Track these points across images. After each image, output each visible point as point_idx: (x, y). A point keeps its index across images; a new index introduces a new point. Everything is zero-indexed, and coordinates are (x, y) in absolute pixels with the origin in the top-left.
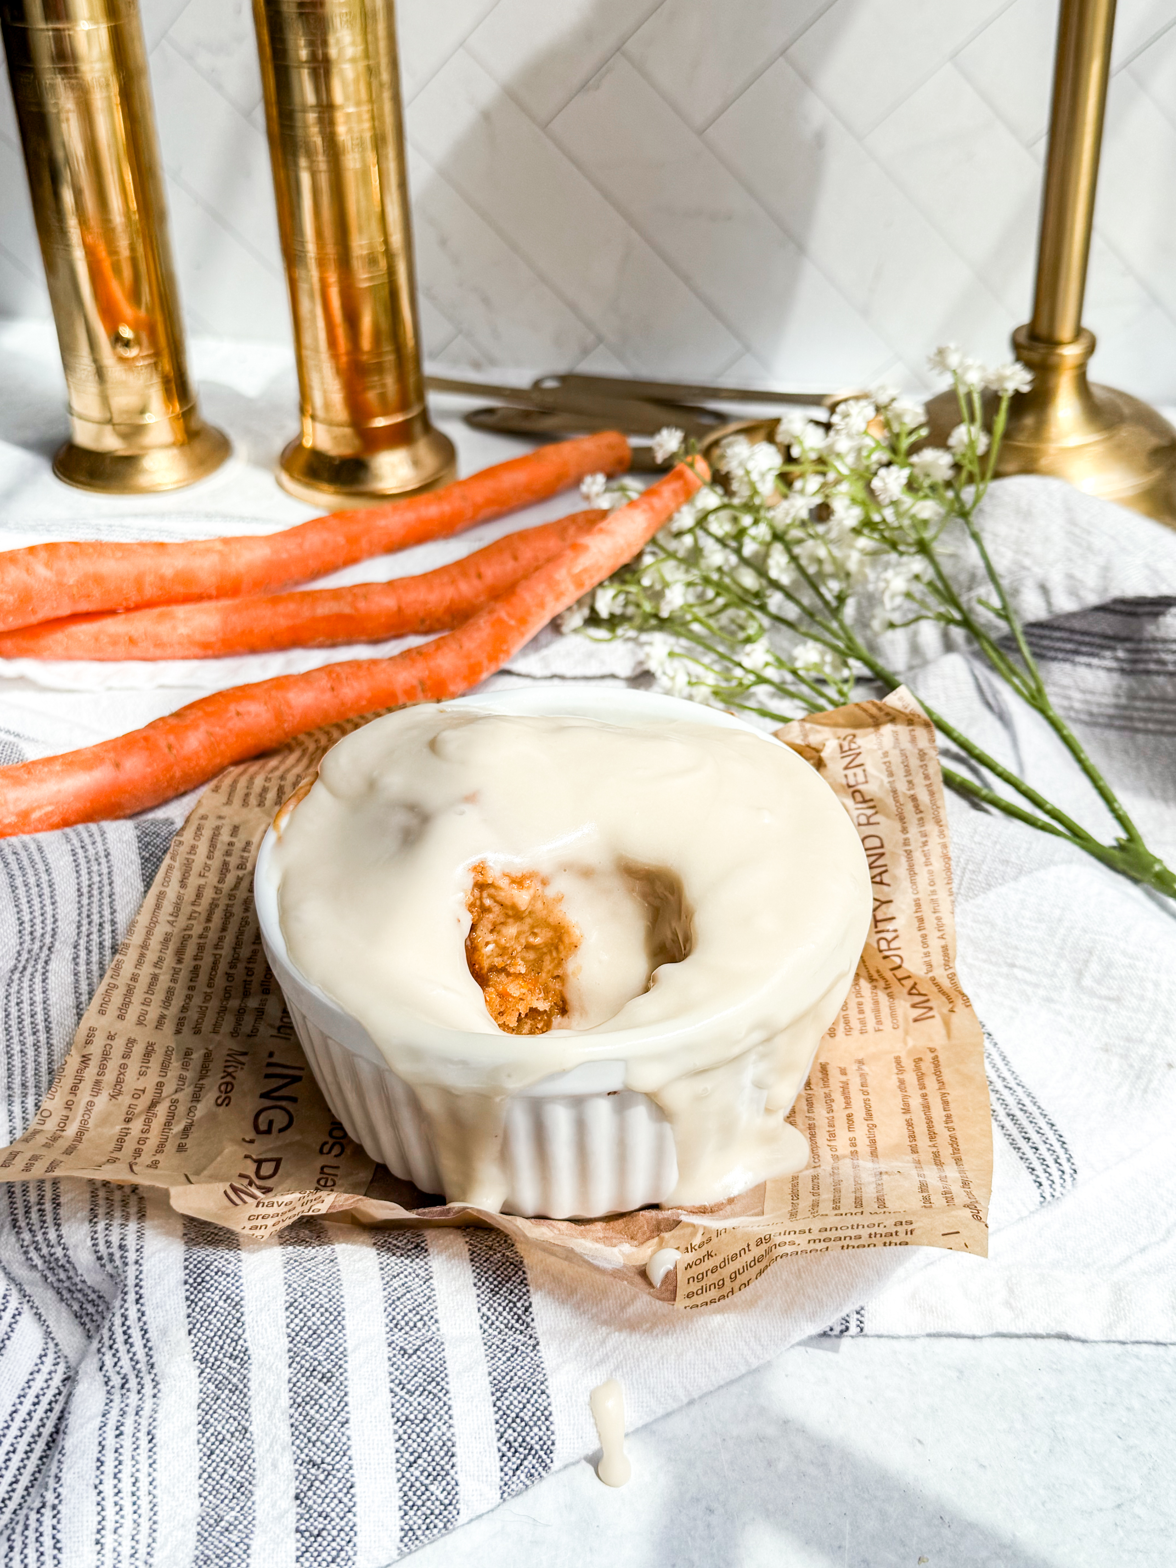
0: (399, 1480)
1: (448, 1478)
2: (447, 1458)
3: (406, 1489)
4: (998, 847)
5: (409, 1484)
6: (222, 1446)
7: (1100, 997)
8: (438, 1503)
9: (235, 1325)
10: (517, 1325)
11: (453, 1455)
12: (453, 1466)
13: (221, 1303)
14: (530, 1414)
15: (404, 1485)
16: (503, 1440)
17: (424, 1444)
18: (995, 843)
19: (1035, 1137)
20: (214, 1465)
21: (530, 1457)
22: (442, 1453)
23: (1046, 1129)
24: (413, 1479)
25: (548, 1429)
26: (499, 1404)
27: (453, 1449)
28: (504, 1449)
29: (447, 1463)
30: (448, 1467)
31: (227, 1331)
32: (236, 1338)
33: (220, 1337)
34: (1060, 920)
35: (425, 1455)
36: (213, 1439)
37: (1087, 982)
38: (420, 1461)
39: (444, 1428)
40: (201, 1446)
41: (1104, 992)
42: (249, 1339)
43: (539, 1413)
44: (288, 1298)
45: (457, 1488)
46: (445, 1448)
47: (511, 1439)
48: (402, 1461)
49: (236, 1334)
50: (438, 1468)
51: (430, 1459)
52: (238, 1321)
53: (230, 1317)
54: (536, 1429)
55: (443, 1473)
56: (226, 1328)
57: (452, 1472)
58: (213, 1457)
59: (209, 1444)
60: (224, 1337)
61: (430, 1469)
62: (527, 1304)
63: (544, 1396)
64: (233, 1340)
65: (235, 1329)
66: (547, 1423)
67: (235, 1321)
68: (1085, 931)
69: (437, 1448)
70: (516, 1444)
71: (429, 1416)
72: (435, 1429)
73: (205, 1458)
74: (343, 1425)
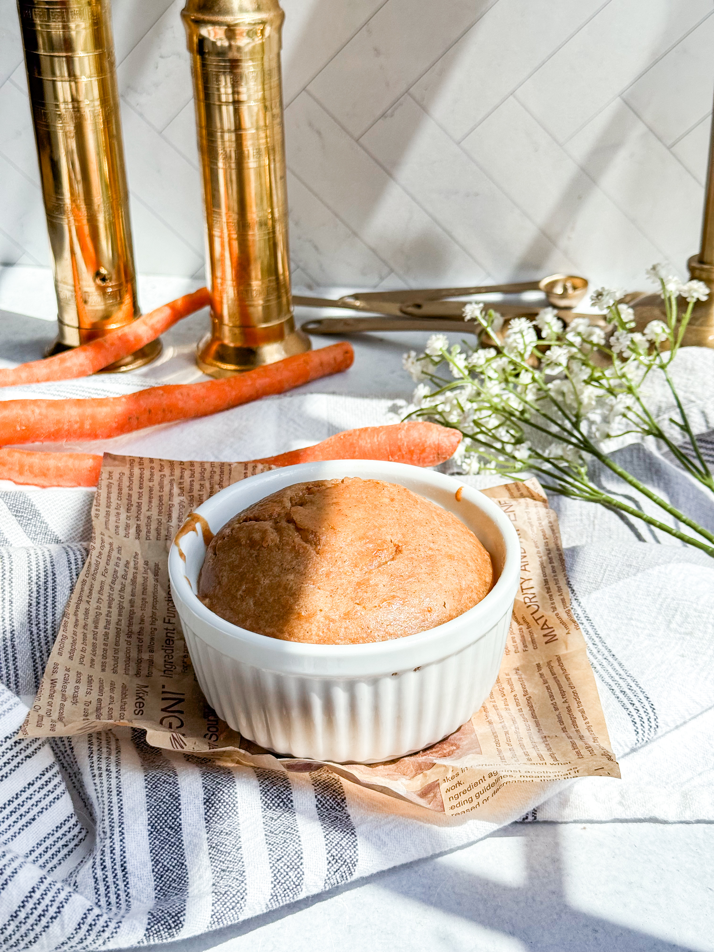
0: (271, 867)
1: (299, 870)
2: (298, 860)
3: (275, 872)
4: (626, 557)
5: (277, 870)
6: (167, 873)
7: (680, 633)
8: (292, 883)
9: (175, 810)
10: (337, 808)
11: (301, 858)
12: (301, 864)
13: (167, 797)
14: (345, 843)
15: (274, 870)
16: (330, 854)
17: (285, 852)
18: (624, 555)
19: (637, 704)
20: (163, 883)
21: (344, 866)
22: (295, 857)
23: (644, 700)
24: (279, 868)
25: (355, 852)
26: (327, 837)
27: (302, 855)
28: (331, 859)
29: (298, 862)
30: (299, 864)
31: (170, 813)
32: (175, 817)
33: (166, 815)
34: (659, 594)
35: (286, 857)
36: (161, 870)
37: (673, 626)
38: (283, 859)
39: (296, 846)
40: (155, 873)
41: (683, 630)
42: (182, 819)
43: (350, 843)
44: (205, 796)
45: (303, 876)
46: (297, 855)
47: (334, 854)
48: (273, 859)
49: (175, 814)
50: (293, 864)
51: (288, 859)
52: (177, 808)
53: (172, 805)
54: (348, 851)
55: (296, 867)
56: (170, 810)
57: (301, 867)
58: (163, 879)
59: (159, 872)
60: (168, 816)
61: (289, 864)
62: (343, 798)
63: (353, 836)
64: (173, 818)
65: (175, 812)
66: (355, 849)
67: (175, 807)
68: (673, 599)
69: (292, 854)
70: (337, 858)
71: (287, 841)
72: (291, 846)
73: (158, 880)
74: (238, 849)
